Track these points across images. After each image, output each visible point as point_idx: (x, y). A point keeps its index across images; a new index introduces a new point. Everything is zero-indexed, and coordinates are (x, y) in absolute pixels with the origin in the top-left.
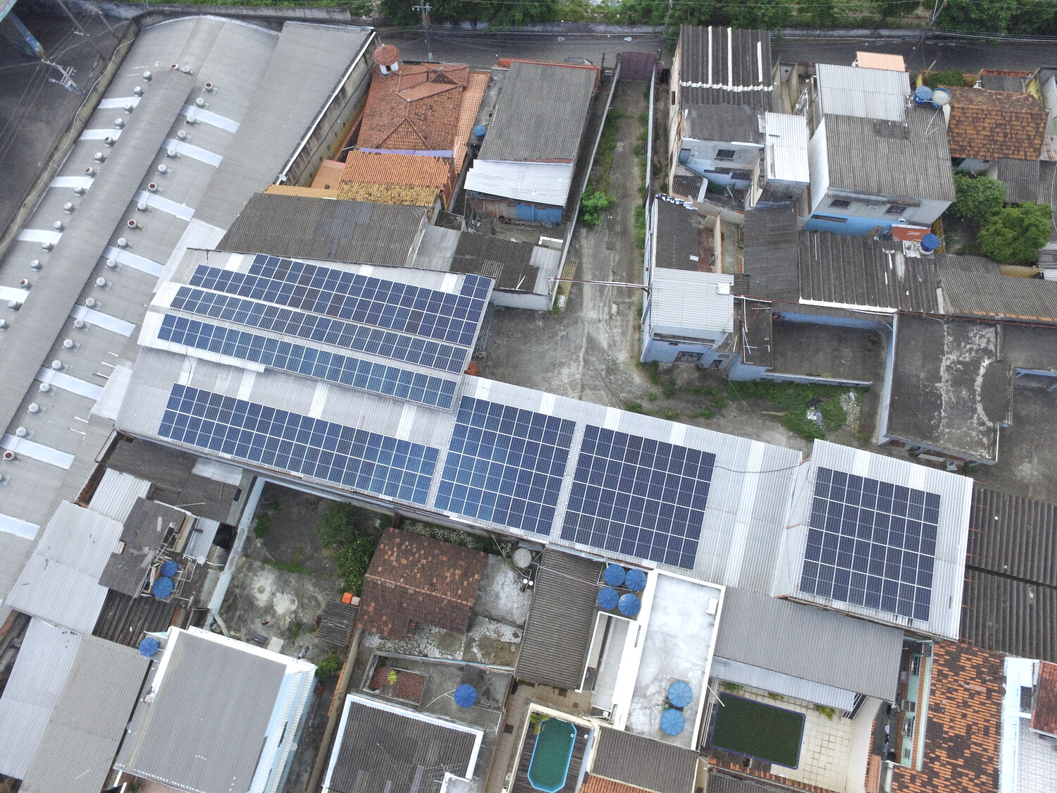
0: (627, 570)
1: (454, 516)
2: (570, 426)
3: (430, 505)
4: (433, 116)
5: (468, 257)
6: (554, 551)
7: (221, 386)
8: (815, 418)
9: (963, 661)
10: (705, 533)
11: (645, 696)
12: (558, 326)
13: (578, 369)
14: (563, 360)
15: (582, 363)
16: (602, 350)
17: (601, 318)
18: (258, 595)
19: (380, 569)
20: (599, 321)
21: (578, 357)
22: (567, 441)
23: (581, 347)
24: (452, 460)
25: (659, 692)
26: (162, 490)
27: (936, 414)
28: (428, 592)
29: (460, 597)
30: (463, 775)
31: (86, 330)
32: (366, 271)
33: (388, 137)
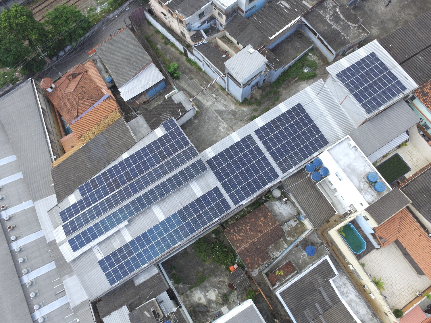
0: (312, 162)
1: (244, 202)
2: (249, 137)
3: (233, 206)
4: (86, 89)
5: (153, 120)
6: (286, 179)
7: (116, 245)
8: (307, 70)
9: (426, 91)
10: (321, 129)
11: (362, 190)
12: (203, 117)
13: (224, 124)
14: (216, 125)
15: (223, 121)
16: (224, 111)
17: (213, 102)
18: (201, 302)
19: (238, 245)
20: (214, 103)
21: (220, 120)
22: (254, 142)
23: (217, 116)
24: (224, 185)
25: (364, 184)
26: (132, 303)
27: (341, 36)
28: (261, 235)
29: (272, 225)
30: (335, 275)
31: (34, 283)
32: (125, 156)
33: (78, 110)
